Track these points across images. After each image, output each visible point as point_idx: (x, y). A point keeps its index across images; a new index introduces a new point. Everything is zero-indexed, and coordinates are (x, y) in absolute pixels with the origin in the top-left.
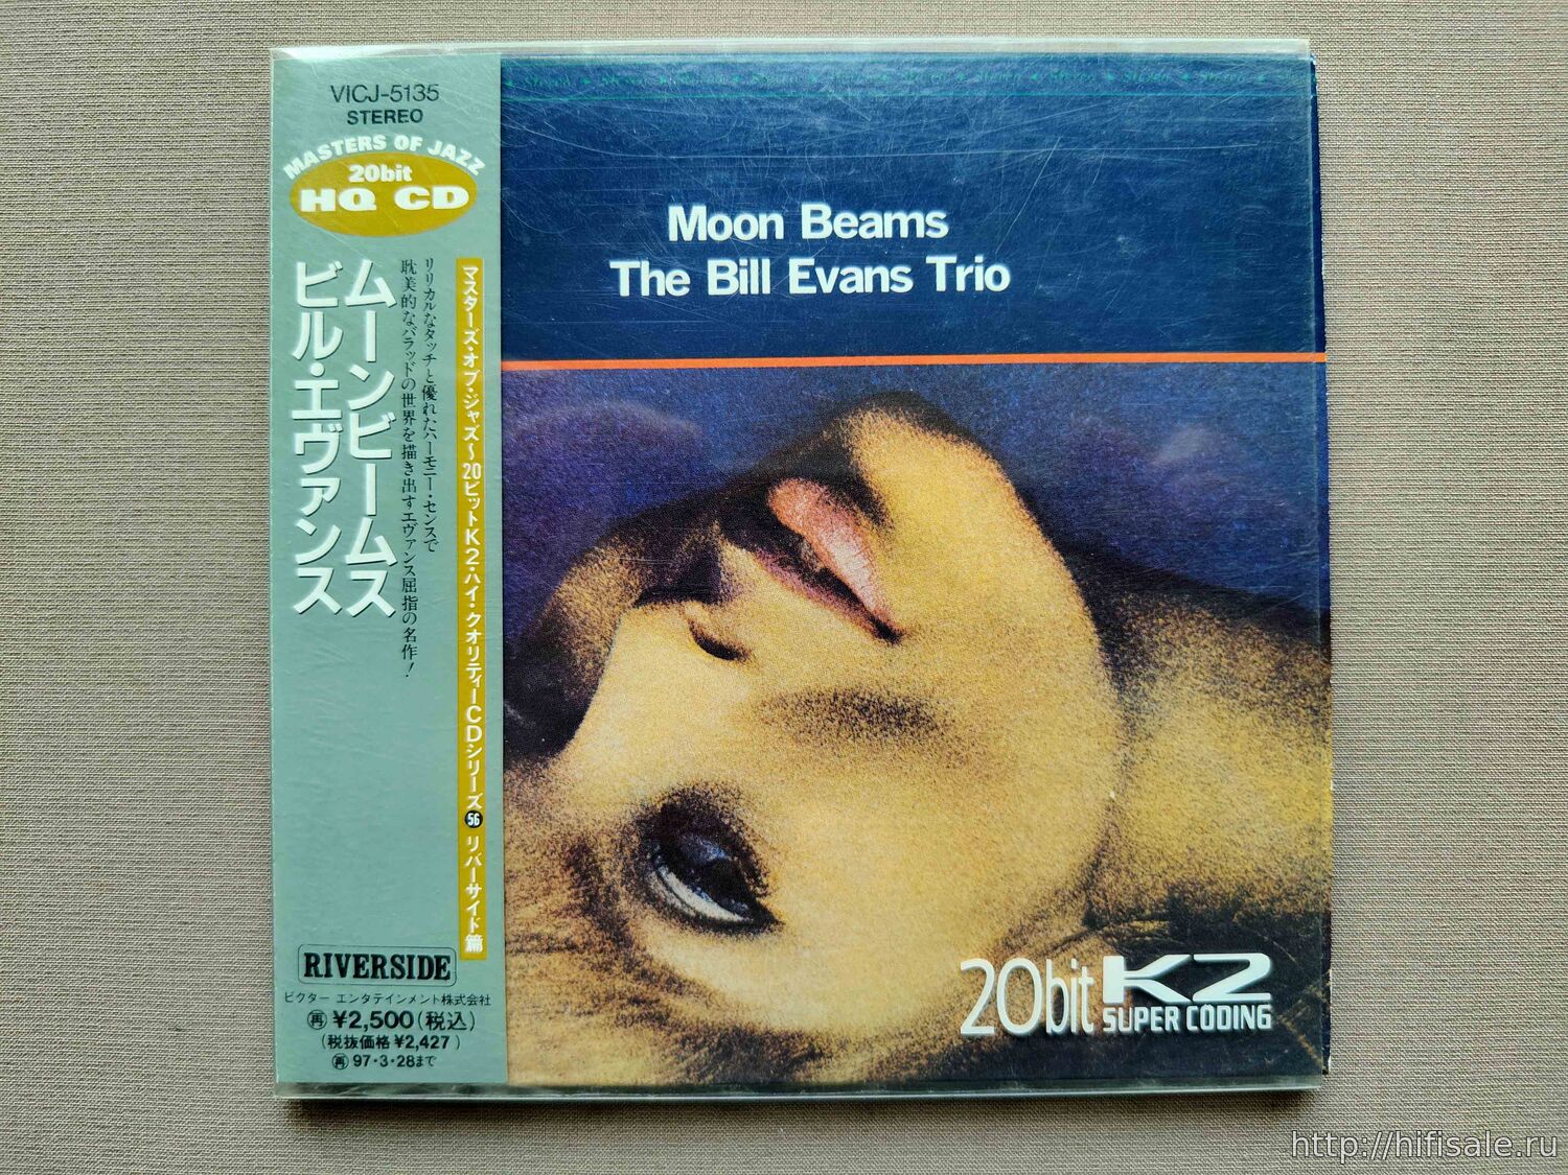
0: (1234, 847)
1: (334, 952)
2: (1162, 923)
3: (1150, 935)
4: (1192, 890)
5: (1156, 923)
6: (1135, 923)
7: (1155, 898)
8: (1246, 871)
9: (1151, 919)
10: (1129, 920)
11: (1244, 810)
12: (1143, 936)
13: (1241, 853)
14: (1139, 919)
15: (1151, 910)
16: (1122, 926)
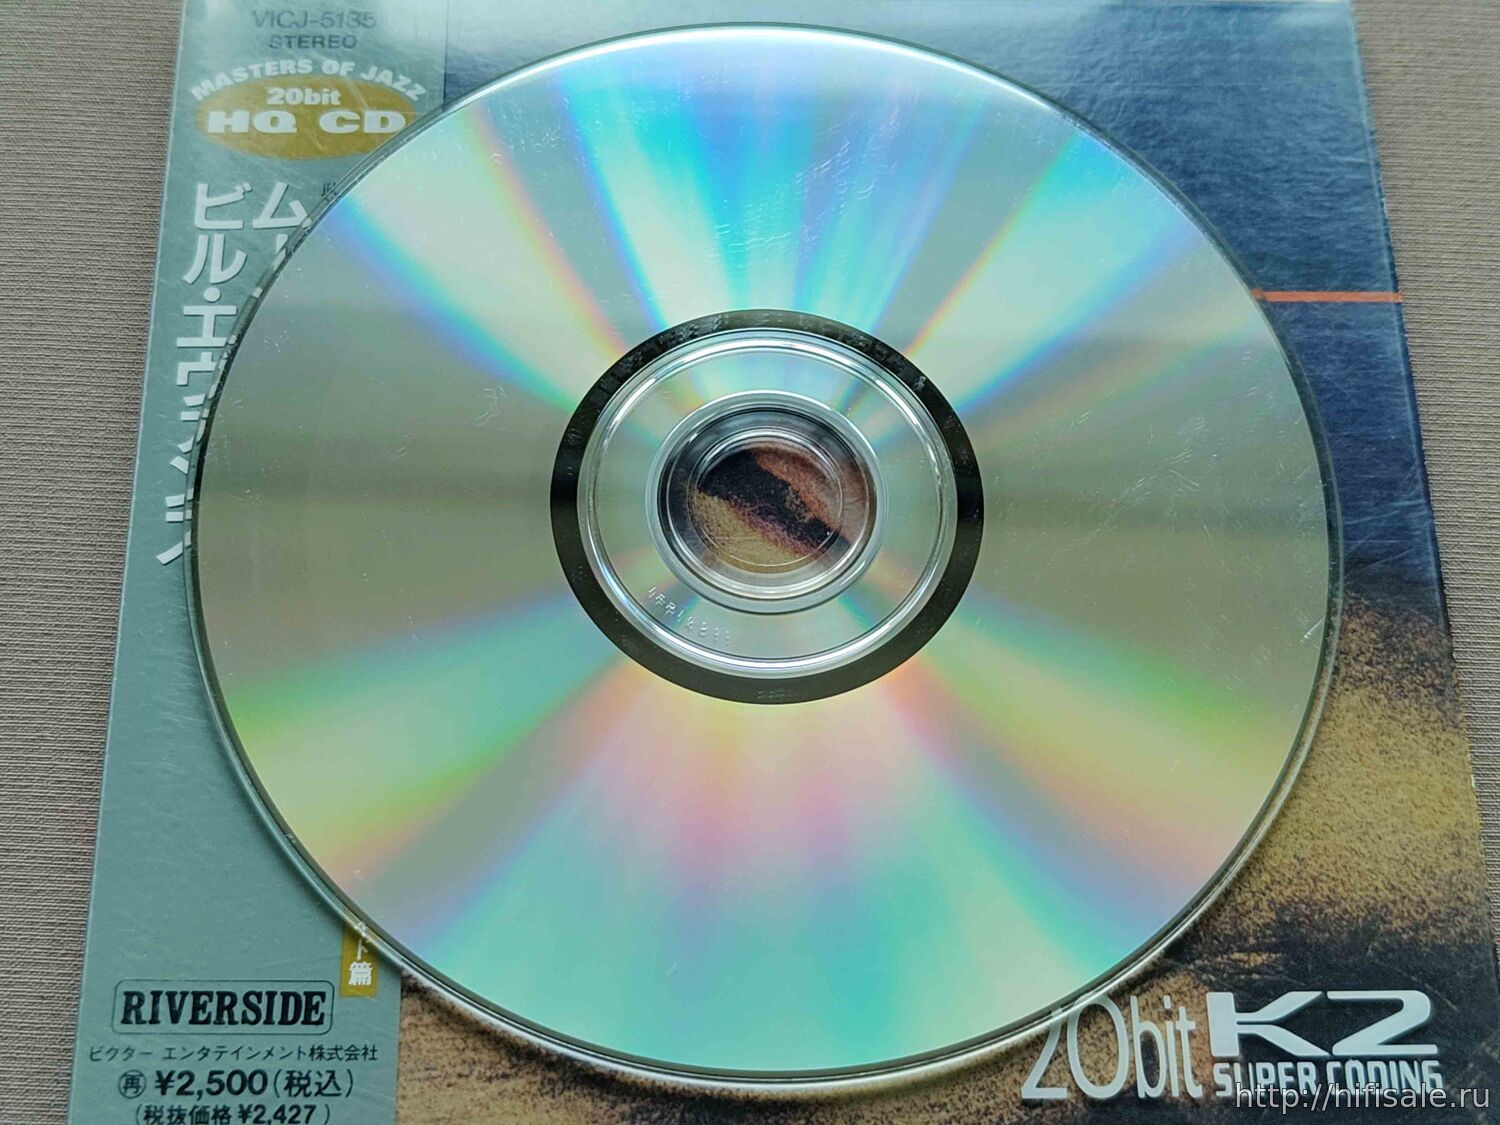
0: (1356, 858)
1: (165, 989)
2: (1273, 956)
3: (1256, 970)
4: (1308, 913)
5: (1265, 956)
6: (1237, 956)
7: (1261, 922)
8: (1377, 889)
9: (1257, 949)
10: (1228, 950)
11: (1363, 810)
12: (1249, 972)
13: (1365, 865)
14: (1240, 950)
15: (1257, 938)
16: (1219, 959)
